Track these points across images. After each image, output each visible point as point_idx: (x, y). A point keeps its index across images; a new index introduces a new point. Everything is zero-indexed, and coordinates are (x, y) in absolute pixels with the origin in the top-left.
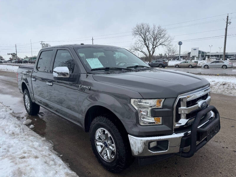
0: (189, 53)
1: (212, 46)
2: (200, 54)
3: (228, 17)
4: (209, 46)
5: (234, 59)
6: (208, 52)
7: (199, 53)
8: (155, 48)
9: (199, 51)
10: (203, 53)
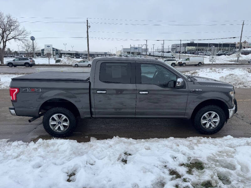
0: (43, 50)
1: (66, 44)
2: (55, 52)
3: (87, 21)
4: (64, 44)
5: (85, 58)
6: (61, 50)
7: (53, 50)
8: (6, 41)
9: (53, 49)
10: (57, 50)
